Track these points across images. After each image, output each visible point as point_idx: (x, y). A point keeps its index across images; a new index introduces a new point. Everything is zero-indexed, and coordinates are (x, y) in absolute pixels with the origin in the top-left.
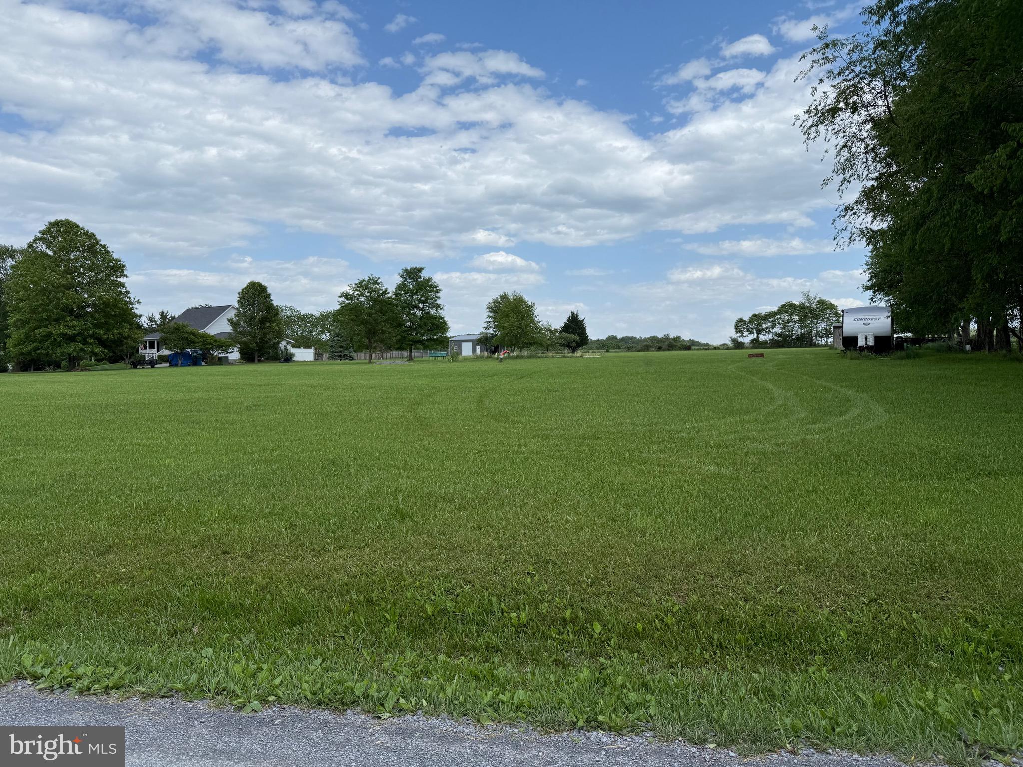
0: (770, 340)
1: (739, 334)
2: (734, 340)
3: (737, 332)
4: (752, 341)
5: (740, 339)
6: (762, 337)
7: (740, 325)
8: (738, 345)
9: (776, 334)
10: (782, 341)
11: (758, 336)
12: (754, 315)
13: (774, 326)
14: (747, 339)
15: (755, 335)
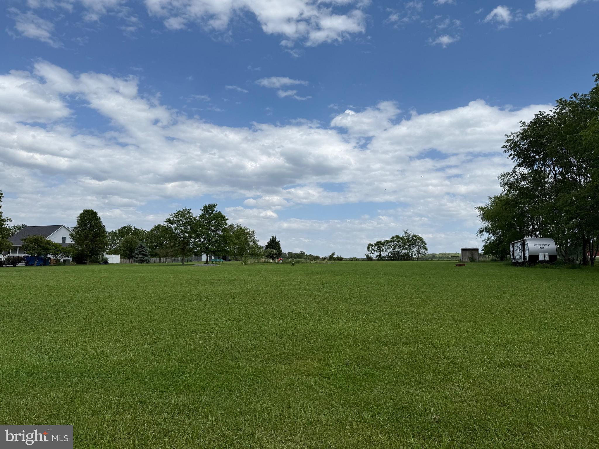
0: (387, 256)
1: (370, 252)
2: (367, 256)
3: (368, 251)
4: (377, 256)
5: (371, 255)
6: (383, 255)
7: (370, 247)
8: (369, 258)
9: (391, 253)
10: (394, 257)
11: (380, 254)
12: (378, 242)
13: (388, 249)
14: (374, 255)
15: (379, 253)
